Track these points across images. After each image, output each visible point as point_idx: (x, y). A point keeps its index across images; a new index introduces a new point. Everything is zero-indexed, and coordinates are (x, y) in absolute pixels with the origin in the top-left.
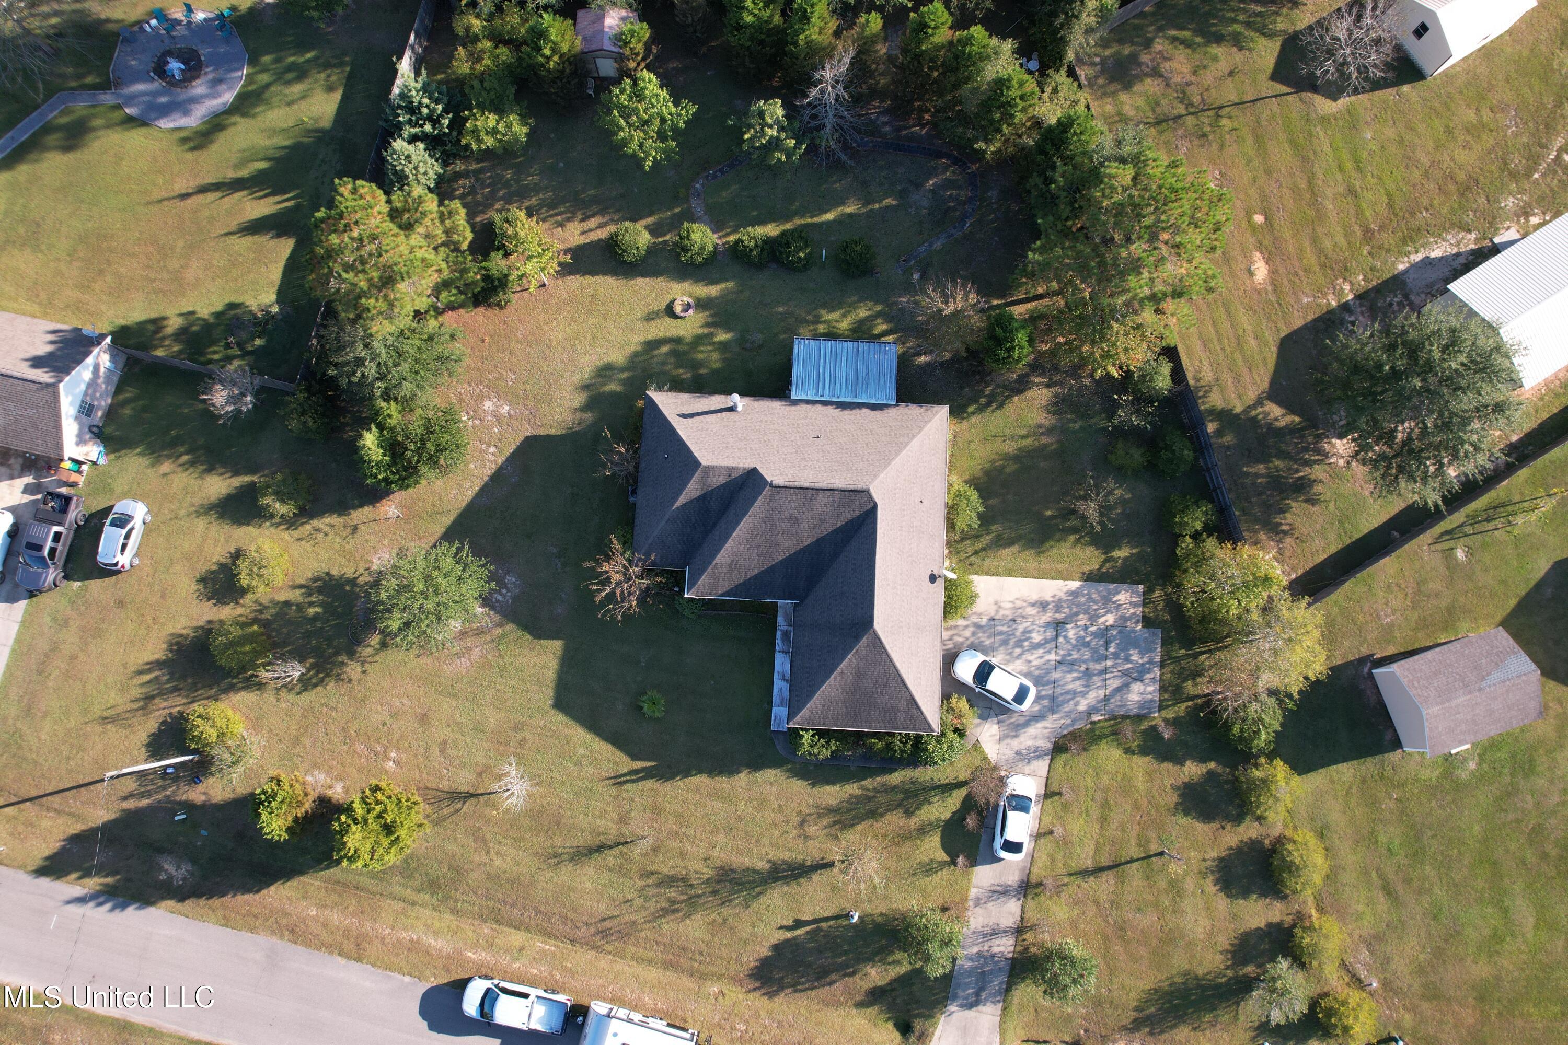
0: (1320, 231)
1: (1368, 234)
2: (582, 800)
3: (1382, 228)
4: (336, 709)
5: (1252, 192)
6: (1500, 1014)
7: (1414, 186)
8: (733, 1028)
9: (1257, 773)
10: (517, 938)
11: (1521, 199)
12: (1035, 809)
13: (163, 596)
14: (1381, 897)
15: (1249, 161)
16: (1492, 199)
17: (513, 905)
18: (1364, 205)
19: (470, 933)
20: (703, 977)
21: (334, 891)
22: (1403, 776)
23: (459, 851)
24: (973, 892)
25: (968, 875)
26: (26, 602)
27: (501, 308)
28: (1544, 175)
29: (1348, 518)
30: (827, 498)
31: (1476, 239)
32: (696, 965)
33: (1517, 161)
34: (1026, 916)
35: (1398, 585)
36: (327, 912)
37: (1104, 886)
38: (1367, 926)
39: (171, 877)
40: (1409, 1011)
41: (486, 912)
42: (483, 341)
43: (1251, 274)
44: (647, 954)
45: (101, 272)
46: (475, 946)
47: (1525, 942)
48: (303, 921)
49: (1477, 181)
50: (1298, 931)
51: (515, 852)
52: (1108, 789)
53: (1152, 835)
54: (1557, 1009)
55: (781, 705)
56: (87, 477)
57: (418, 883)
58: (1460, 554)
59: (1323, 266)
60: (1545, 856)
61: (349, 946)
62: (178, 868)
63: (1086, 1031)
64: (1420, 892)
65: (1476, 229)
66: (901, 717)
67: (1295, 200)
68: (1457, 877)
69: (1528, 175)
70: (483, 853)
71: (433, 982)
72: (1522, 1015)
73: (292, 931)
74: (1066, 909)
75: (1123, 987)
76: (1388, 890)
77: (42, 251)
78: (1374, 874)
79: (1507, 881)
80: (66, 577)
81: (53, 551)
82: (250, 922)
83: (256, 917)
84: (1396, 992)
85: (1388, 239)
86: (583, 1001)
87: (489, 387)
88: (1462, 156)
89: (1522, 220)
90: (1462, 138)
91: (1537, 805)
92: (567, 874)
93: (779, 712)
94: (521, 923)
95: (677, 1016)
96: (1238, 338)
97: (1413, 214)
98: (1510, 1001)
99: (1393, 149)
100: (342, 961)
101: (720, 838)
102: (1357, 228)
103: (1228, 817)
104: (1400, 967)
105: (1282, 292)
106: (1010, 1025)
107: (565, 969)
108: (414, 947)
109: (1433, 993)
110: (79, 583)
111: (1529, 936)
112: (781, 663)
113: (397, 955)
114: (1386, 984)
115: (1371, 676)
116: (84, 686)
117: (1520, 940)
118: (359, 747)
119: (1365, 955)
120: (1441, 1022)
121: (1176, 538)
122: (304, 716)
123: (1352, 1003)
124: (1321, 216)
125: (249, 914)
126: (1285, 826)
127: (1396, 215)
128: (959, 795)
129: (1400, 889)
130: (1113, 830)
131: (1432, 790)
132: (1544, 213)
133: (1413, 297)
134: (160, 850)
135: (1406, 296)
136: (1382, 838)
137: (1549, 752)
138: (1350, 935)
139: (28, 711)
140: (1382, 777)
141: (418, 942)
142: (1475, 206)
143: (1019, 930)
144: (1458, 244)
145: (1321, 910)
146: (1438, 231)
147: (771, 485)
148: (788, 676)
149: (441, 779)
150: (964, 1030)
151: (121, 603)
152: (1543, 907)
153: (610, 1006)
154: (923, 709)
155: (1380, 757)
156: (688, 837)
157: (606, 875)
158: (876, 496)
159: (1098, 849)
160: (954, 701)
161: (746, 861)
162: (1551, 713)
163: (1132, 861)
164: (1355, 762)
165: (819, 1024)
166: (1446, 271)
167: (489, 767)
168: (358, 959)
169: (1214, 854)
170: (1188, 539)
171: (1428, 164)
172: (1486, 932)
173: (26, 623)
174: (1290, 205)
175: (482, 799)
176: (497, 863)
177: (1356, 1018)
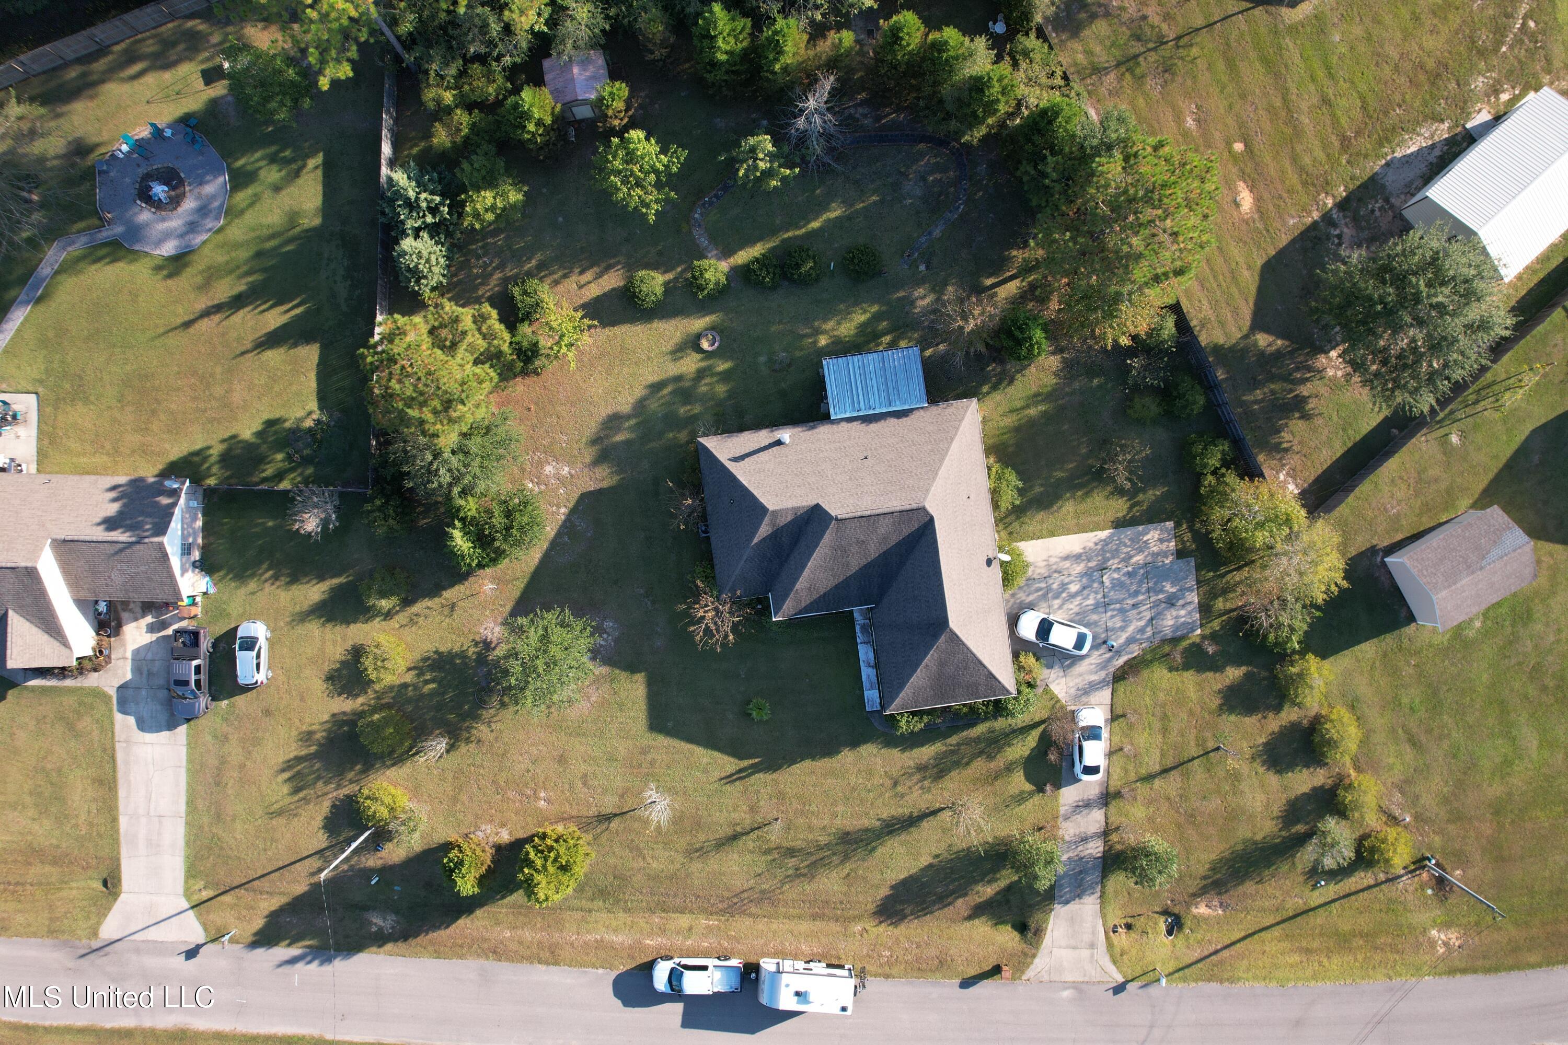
0: (1299, 148)
1: (1345, 143)
2: (715, 800)
3: (1358, 133)
4: (482, 765)
5: (1230, 121)
6: (1513, 821)
7: (1386, 83)
8: (880, 956)
9: (1293, 670)
10: (684, 921)
11: (1491, 77)
12: (1105, 734)
13: (302, 699)
14: (1408, 748)
15: (1224, 88)
16: (1462, 83)
17: (675, 896)
18: (1339, 113)
19: (644, 925)
20: (847, 920)
21: (520, 913)
22: (1418, 645)
23: (619, 862)
24: (1063, 810)
25: (1056, 799)
26: (185, 726)
27: (538, 374)
28: (1511, 47)
29: (1350, 425)
30: (888, 520)
31: (1449, 128)
32: (839, 912)
33: (1484, 37)
34: (1110, 821)
35: (1401, 478)
36: (519, 932)
37: (1171, 785)
38: (1397, 775)
39: (381, 929)
40: (1438, 833)
41: (653, 905)
42: (529, 409)
43: (1237, 205)
44: (797, 911)
45: (154, 412)
46: (650, 935)
47: (1531, 761)
48: (502, 942)
49: (1446, 67)
50: (1341, 792)
51: (667, 854)
52: (1165, 704)
53: (1208, 734)
54: (1560, 809)
55: (872, 688)
56: (203, 607)
57: (590, 894)
58: (1454, 439)
59: (1305, 184)
60: (1544, 689)
61: (545, 955)
62: (385, 919)
63: (1172, 901)
64: (1440, 738)
65: (1449, 117)
66: (982, 689)
67: (1271, 121)
68: (1470, 719)
69: (1496, 50)
70: (640, 860)
71: (622, 969)
72: (1530, 819)
73: (495, 952)
74: (1143, 809)
75: (1199, 862)
76: (1413, 742)
77: (93, 403)
78: (1400, 731)
79: (1513, 715)
80: (215, 698)
81: (198, 683)
82: (458, 951)
83: (461, 946)
84: (1425, 821)
85: (1364, 143)
86: (752, 959)
87: (545, 452)
88: (1430, 42)
89: (1493, 99)
90: (1429, 21)
91: (1536, 647)
92: (715, 863)
93: (871, 696)
94: (685, 908)
95: (831, 956)
96: (1232, 272)
97: (1386, 113)
98: (1520, 810)
99: (1362, 48)
100: (542, 967)
101: (840, 809)
102: (1334, 138)
103: (1268, 708)
104: (1428, 801)
105: (1268, 218)
106: (1109, 909)
107: (730, 938)
108: (600, 945)
109: (1457, 817)
110: (226, 702)
111: (1534, 756)
112: (865, 653)
113: (587, 954)
114: (1417, 817)
115: (1384, 565)
116: (259, 788)
117: (1527, 760)
118: (511, 794)
119: (1398, 797)
120: (1464, 838)
121: (1198, 477)
122: (455, 778)
123: (1391, 839)
124: (1298, 133)
125: (455, 945)
126: (1321, 705)
127: (1371, 117)
128: (1036, 734)
129: (1423, 739)
130: (1174, 737)
131: (1445, 651)
132: (1513, 88)
133: (1393, 200)
134: (366, 908)
135: (1387, 200)
136: (1405, 700)
137: (1543, 601)
138: (1384, 784)
139: (218, 817)
140: (1400, 649)
141: (602, 941)
142: (1446, 93)
143: (1106, 833)
144: (1432, 136)
145: (1358, 769)
146: (1409, 127)
147: (836, 519)
148: (872, 663)
149: (589, 806)
150: (1072, 920)
151: (267, 712)
152: (1544, 730)
153: (776, 961)
154: (1001, 679)
155: (1397, 632)
156: (812, 813)
157: (749, 857)
158: (931, 510)
159: (1163, 755)
160: (1022, 659)
161: (866, 823)
162: (1544, 565)
163: (1193, 759)
164: (1375, 640)
165: (950, 938)
166: (1422, 168)
167: (628, 789)
168: (556, 963)
169: (1263, 740)
170: (1210, 478)
171: (1397, 58)
172: (1498, 760)
173: (192, 744)
174: (1267, 126)
175: (628, 815)
176: (655, 865)
177: (1395, 851)
